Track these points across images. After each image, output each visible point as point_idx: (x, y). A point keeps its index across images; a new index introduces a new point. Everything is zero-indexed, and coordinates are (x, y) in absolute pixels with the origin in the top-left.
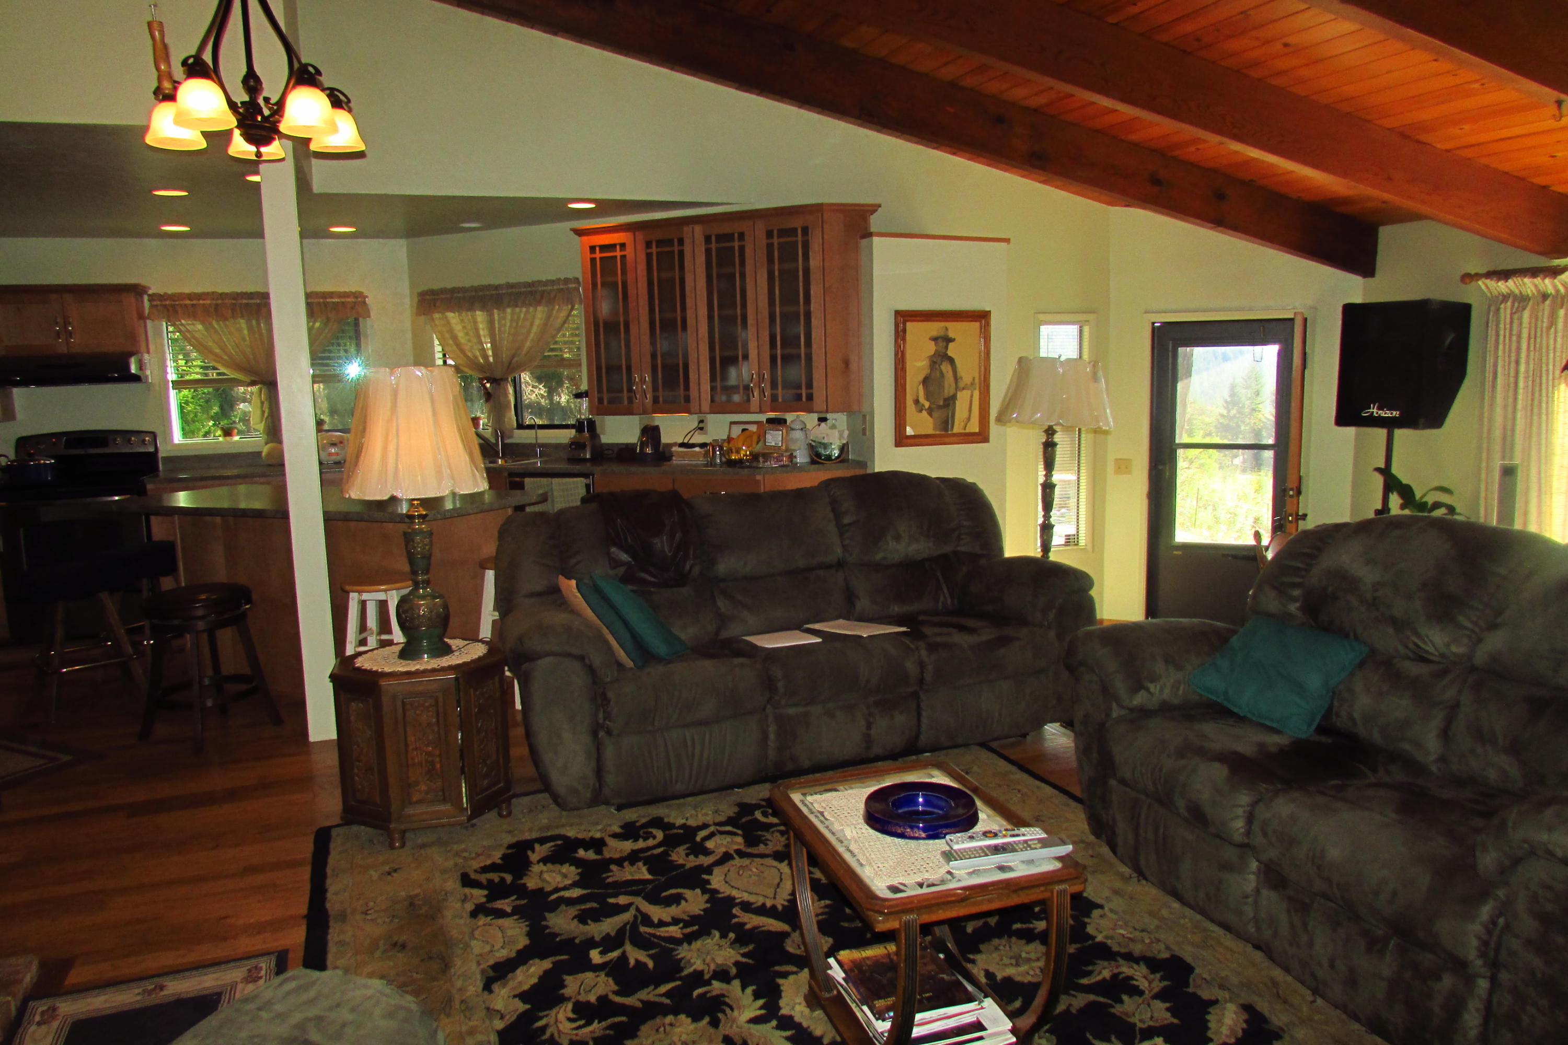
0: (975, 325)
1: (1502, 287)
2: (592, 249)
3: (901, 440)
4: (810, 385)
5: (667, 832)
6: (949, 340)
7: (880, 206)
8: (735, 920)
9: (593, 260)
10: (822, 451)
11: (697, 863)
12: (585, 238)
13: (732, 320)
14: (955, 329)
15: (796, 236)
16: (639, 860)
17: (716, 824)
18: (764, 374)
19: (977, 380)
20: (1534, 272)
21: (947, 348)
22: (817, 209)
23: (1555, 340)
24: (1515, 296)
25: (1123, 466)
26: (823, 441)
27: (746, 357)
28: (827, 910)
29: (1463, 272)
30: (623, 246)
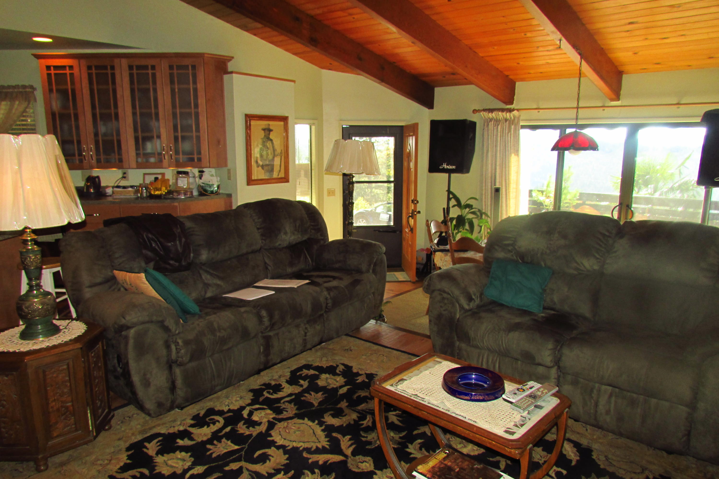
0: (282, 123)
1: (490, 115)
2: (48, 68)
3: (250, 181)
4: (199, 153)
5: (224, 416)
6: (270, 130)
7: (233, 58)
8: (310, 461)
9: (49, 75)
10: (209, 189)
11: (258, 432)
12: (42, 61)
13: (149, 115)
14: (273, 124)
15: (188, 70)
16: (222, 437)
17: (249, 405)
18: (171, 147)
19: (283, 151)
20: (502, 110)
21: (269, 134)
22: (199, 56)
23: (511, 138)
24: (495, 119)
25: (331, 193)
26: (209, 183)
27: (159, 137)
28: (352, 442)
29: (474, 108)
30: (71, 67)
